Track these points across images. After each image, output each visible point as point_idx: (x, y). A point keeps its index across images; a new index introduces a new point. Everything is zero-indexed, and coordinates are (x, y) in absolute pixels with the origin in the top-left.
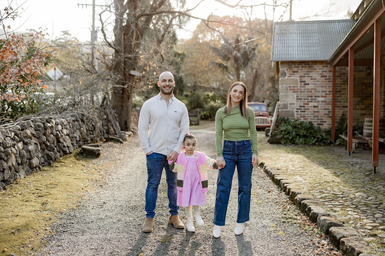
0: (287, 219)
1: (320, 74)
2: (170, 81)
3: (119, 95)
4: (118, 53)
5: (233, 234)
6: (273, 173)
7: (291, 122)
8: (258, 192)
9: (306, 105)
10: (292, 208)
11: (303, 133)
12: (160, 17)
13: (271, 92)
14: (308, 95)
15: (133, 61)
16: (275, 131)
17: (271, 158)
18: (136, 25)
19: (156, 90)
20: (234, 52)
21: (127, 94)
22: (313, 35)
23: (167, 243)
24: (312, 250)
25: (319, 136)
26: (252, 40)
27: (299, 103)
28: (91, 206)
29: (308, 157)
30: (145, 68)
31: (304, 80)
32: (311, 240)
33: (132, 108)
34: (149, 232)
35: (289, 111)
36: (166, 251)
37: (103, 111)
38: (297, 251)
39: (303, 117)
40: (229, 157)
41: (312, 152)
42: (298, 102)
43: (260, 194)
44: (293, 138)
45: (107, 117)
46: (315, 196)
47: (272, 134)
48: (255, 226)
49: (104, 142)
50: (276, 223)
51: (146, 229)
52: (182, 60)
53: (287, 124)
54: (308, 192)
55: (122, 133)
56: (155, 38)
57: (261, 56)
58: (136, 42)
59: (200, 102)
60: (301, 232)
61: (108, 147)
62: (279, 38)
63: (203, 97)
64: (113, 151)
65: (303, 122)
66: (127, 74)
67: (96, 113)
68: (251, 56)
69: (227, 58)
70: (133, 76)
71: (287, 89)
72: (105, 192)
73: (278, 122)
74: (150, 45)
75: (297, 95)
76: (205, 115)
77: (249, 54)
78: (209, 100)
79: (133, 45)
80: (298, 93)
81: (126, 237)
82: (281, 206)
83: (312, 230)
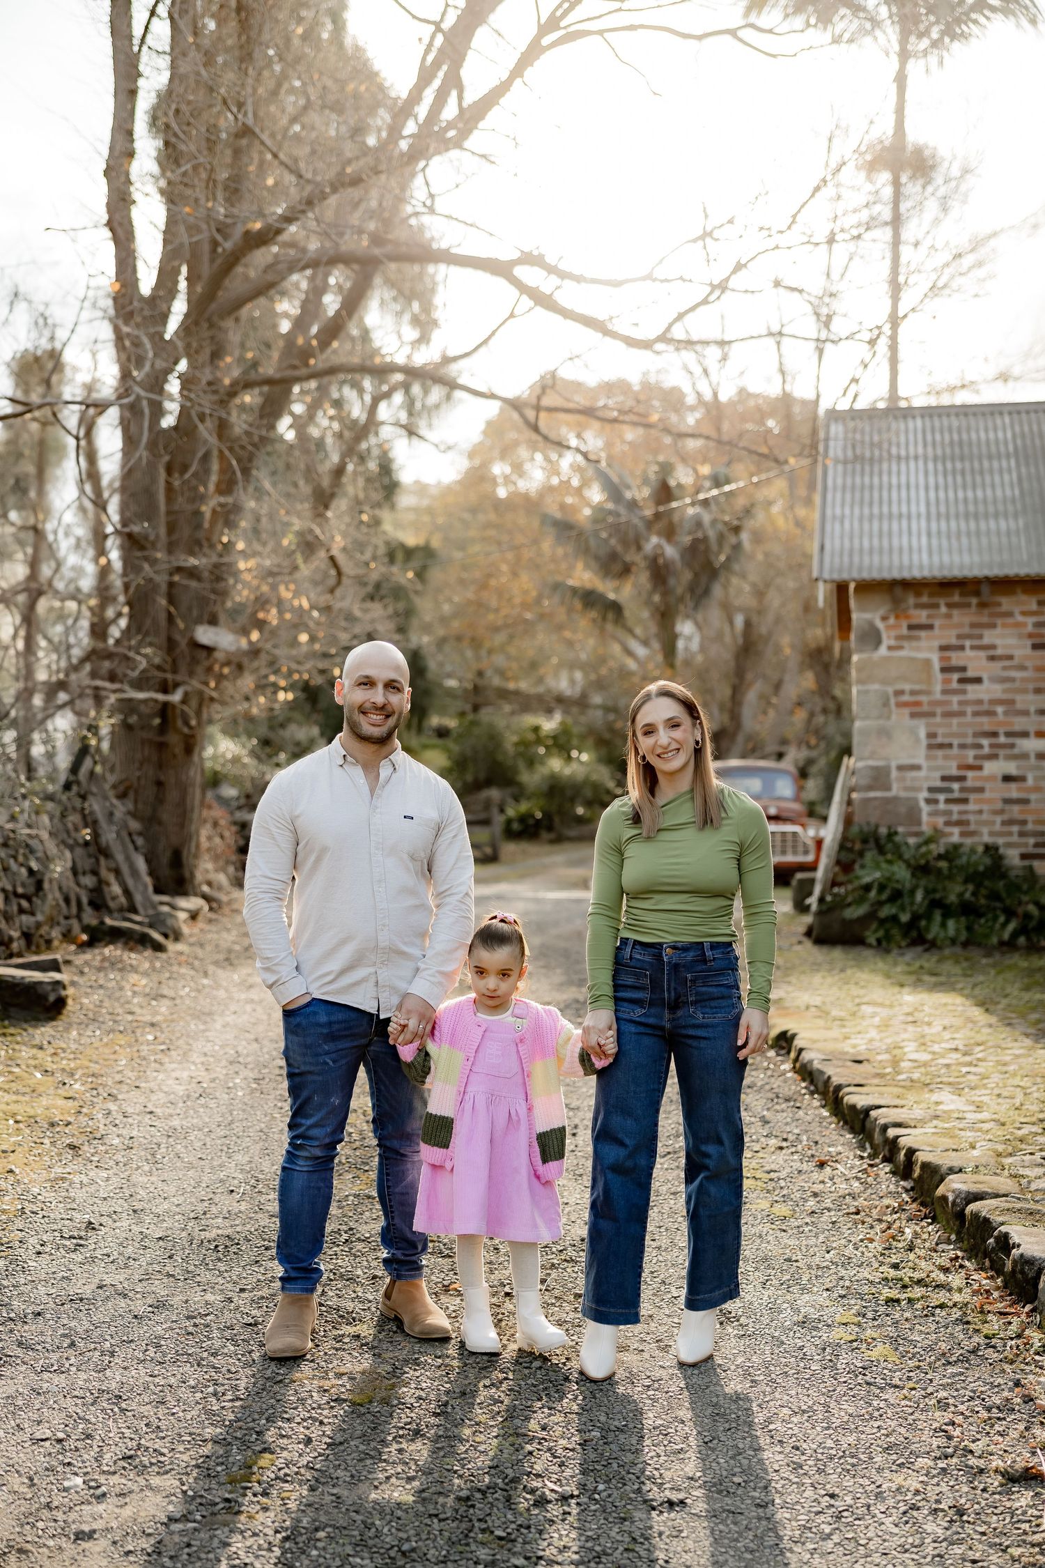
0: (905, 1287)
1: (1030, 636)
2: (391, 685)
3: (145, 735)
4: (142, 548)
5: (669, 1361)
6: (836, 1080)
7: (904, 848)
8: (773, 1167)
9: (970, 774)
10: (925, 1236)
11: (961, 895)
12: (323, 391)
13: (812, 714)
14: (978, 729)
15: (208, 586)
16: (836, 890)
17: (822, 1012)
18: (222, 427)
19: (308, 707)
20: (647, 540)
21: (181, 733)
22: (996, 464)
23: (375, 1407)
24: (1021, 1426)
25: (1031, 908)
26: (727, 488)
27: (940, 762)
28: (33, 1241)
29: (985, 1004)
30: (261, 615)
31: (961, 663)
32: (1017, 1384)
33: (203, 793)
34: (292, 1360)
35: (896, 799)
36: (373, 1444)
37: (74, 809)
38: (957, 1432)
39: (959, 823)
40: (637, 1013)
41: (1000, 978)
42: (935, 758)
43: (783, 1174)
44: (916, 918)
45: (96, 835)
46: (1024, 1181)
47: (821, 900)
48: (766, 1320)
49: (83, 946)
50: (857, 1305)
51: (280, 1343)
52: (420, 575)
53: (889, 856)
54: (992, 1161)
55: (162, 903)
56: (301, 483)
57: (767, 555)
58: (222, 500)
59: (500, 758)
60: (968, 1345)
61: (100, 969)
62: (849, 481)
63: (515, 739)
64: (121, 989)
65: (956, 847)
66: (183, 643)
67: (45, 819)
68: (722, 558)
69: (617, 567)
70: (209, 650)
71: (886, 704)
72: (92, 1174)
73: (851, 850)
74: (282, 512)
75: (933, 730)
76: (523, 819)
77: (714, 547)
78: (542, 750)
79: (208, 515)
80: (932, 720)
81: (192, 1383)
82: (878, 1228)
83: (1019, 1336)
